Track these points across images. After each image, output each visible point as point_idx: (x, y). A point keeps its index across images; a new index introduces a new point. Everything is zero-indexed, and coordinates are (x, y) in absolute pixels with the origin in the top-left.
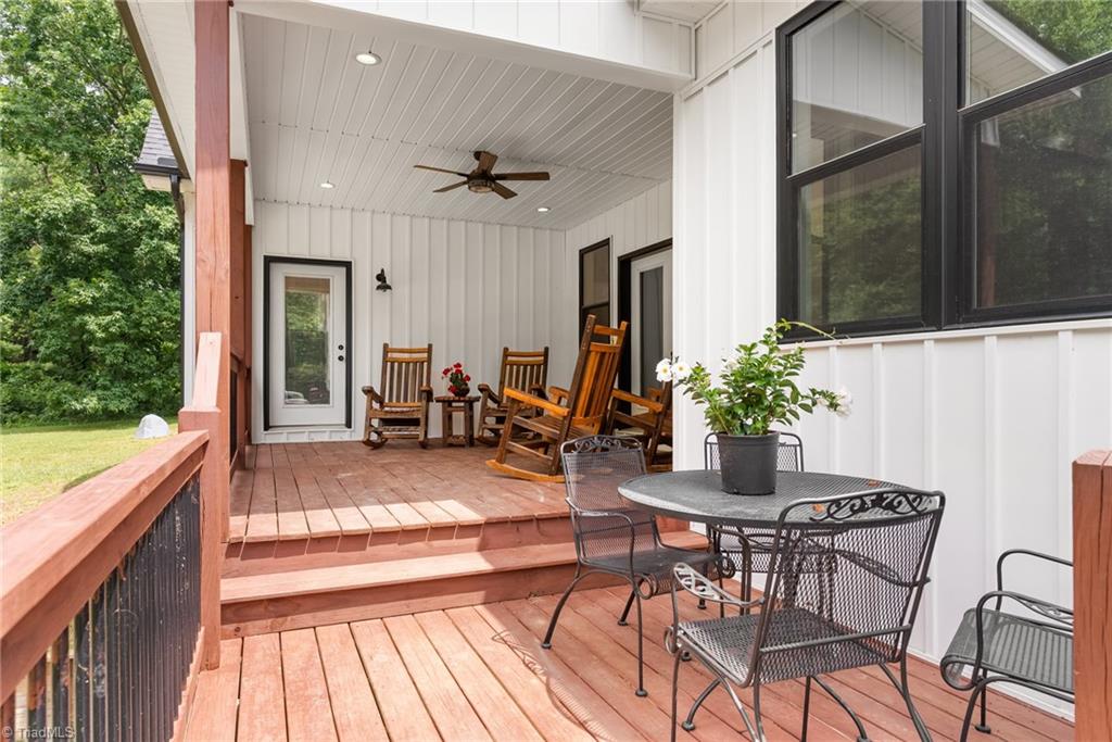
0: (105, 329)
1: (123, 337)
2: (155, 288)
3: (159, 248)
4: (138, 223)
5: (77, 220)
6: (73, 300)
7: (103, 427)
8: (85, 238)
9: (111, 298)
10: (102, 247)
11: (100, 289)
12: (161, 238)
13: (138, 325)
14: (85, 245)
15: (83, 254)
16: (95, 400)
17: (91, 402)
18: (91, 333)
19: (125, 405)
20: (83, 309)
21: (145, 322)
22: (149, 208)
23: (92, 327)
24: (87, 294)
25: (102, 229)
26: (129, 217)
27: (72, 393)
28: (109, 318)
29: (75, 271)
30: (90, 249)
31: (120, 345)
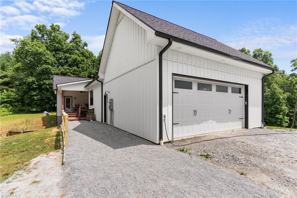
0: (37, 98)
1: (40, 100)
2: (45, 92)
3: (46, 87)
4: (42, 83)
5: (33, 82)
6: (32, 94)
7: (36, 113)
8: (34, 85)
9: (38, 94)
10: (37, 86)
11: (36, 93)
12: (46, 85)
13: (42, 98)
14: (34, 86)
15: (33, 87)
16: (35, 109)
17: (35, 110)
18: (35, 99)
19: (40, 110)
20: (34, 95)
21: (44, 97)
22: (44, 81)
23: (35, 98)
24: (34, 93)
25: (37, 84)
26: (41, 82)
27: (31, 108)
28: (38, 97)
29: (32, 90)
30: (35, 86)
31: (40, 101)
